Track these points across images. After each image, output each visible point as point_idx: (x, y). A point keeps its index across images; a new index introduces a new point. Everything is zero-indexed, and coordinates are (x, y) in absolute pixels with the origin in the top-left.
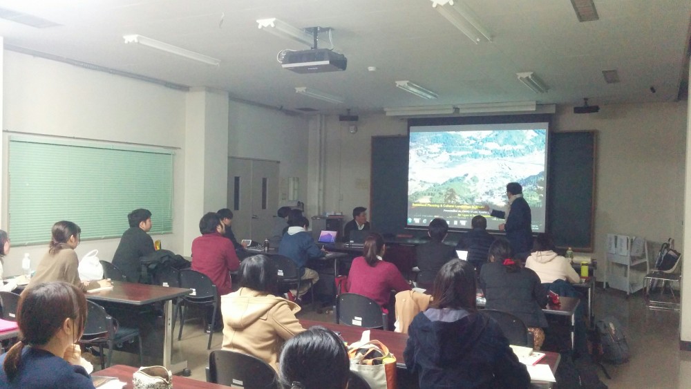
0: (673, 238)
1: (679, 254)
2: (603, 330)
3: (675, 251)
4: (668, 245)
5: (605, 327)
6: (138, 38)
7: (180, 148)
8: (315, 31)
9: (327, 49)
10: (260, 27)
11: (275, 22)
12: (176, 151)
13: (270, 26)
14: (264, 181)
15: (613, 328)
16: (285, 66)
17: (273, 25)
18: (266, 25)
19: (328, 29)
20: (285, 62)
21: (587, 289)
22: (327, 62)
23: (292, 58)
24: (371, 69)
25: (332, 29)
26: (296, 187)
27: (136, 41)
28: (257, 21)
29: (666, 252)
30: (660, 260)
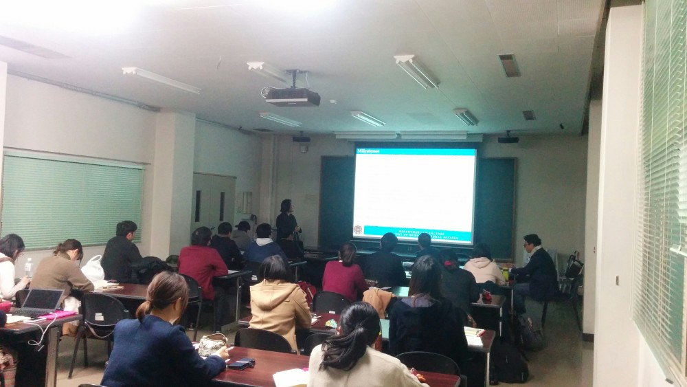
0: (578, 250)
1: (582, 265)
2: (523, 324)
3: (579, 262)
4: (575, 257)
5: (525, 321)
6: (136, 70)
7: (150, 164)
8: (294, 73)
9: (305, 89)
10: (250, 68)
11: (263, 66)
12: (148, 166)
13: (259, 68)
14: (222, 195)
15: (530, 322)
16: (267, 101)
17: (261, 68)
18: (255, 67)
19: (305, 72)
20: (268, 97)
21: (511, 290)
22: (306, 100)
23: (274, 94)
24: (333, 101)
25: (308, 72)
26: (249, 201)
27: (134, 73)
28: (248, 63)
29: (572, 262)
30: (568, 268)
